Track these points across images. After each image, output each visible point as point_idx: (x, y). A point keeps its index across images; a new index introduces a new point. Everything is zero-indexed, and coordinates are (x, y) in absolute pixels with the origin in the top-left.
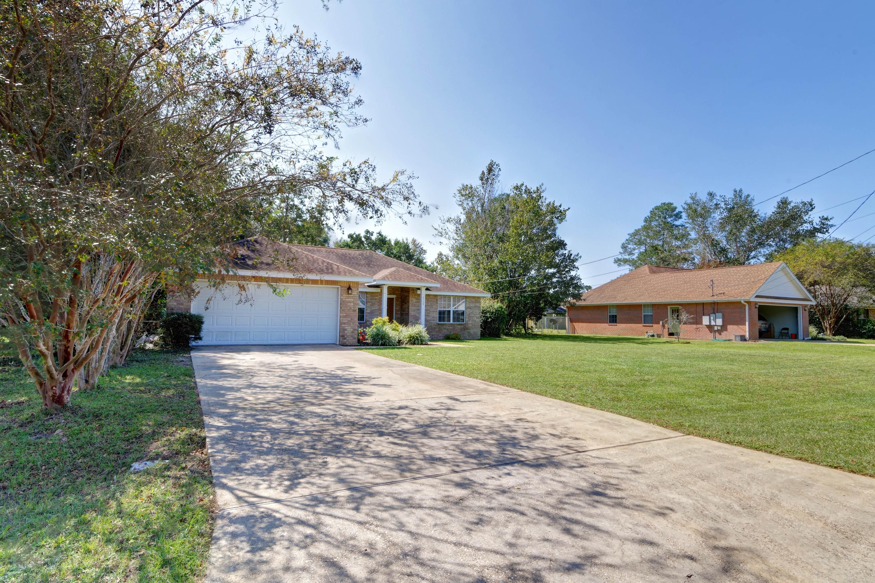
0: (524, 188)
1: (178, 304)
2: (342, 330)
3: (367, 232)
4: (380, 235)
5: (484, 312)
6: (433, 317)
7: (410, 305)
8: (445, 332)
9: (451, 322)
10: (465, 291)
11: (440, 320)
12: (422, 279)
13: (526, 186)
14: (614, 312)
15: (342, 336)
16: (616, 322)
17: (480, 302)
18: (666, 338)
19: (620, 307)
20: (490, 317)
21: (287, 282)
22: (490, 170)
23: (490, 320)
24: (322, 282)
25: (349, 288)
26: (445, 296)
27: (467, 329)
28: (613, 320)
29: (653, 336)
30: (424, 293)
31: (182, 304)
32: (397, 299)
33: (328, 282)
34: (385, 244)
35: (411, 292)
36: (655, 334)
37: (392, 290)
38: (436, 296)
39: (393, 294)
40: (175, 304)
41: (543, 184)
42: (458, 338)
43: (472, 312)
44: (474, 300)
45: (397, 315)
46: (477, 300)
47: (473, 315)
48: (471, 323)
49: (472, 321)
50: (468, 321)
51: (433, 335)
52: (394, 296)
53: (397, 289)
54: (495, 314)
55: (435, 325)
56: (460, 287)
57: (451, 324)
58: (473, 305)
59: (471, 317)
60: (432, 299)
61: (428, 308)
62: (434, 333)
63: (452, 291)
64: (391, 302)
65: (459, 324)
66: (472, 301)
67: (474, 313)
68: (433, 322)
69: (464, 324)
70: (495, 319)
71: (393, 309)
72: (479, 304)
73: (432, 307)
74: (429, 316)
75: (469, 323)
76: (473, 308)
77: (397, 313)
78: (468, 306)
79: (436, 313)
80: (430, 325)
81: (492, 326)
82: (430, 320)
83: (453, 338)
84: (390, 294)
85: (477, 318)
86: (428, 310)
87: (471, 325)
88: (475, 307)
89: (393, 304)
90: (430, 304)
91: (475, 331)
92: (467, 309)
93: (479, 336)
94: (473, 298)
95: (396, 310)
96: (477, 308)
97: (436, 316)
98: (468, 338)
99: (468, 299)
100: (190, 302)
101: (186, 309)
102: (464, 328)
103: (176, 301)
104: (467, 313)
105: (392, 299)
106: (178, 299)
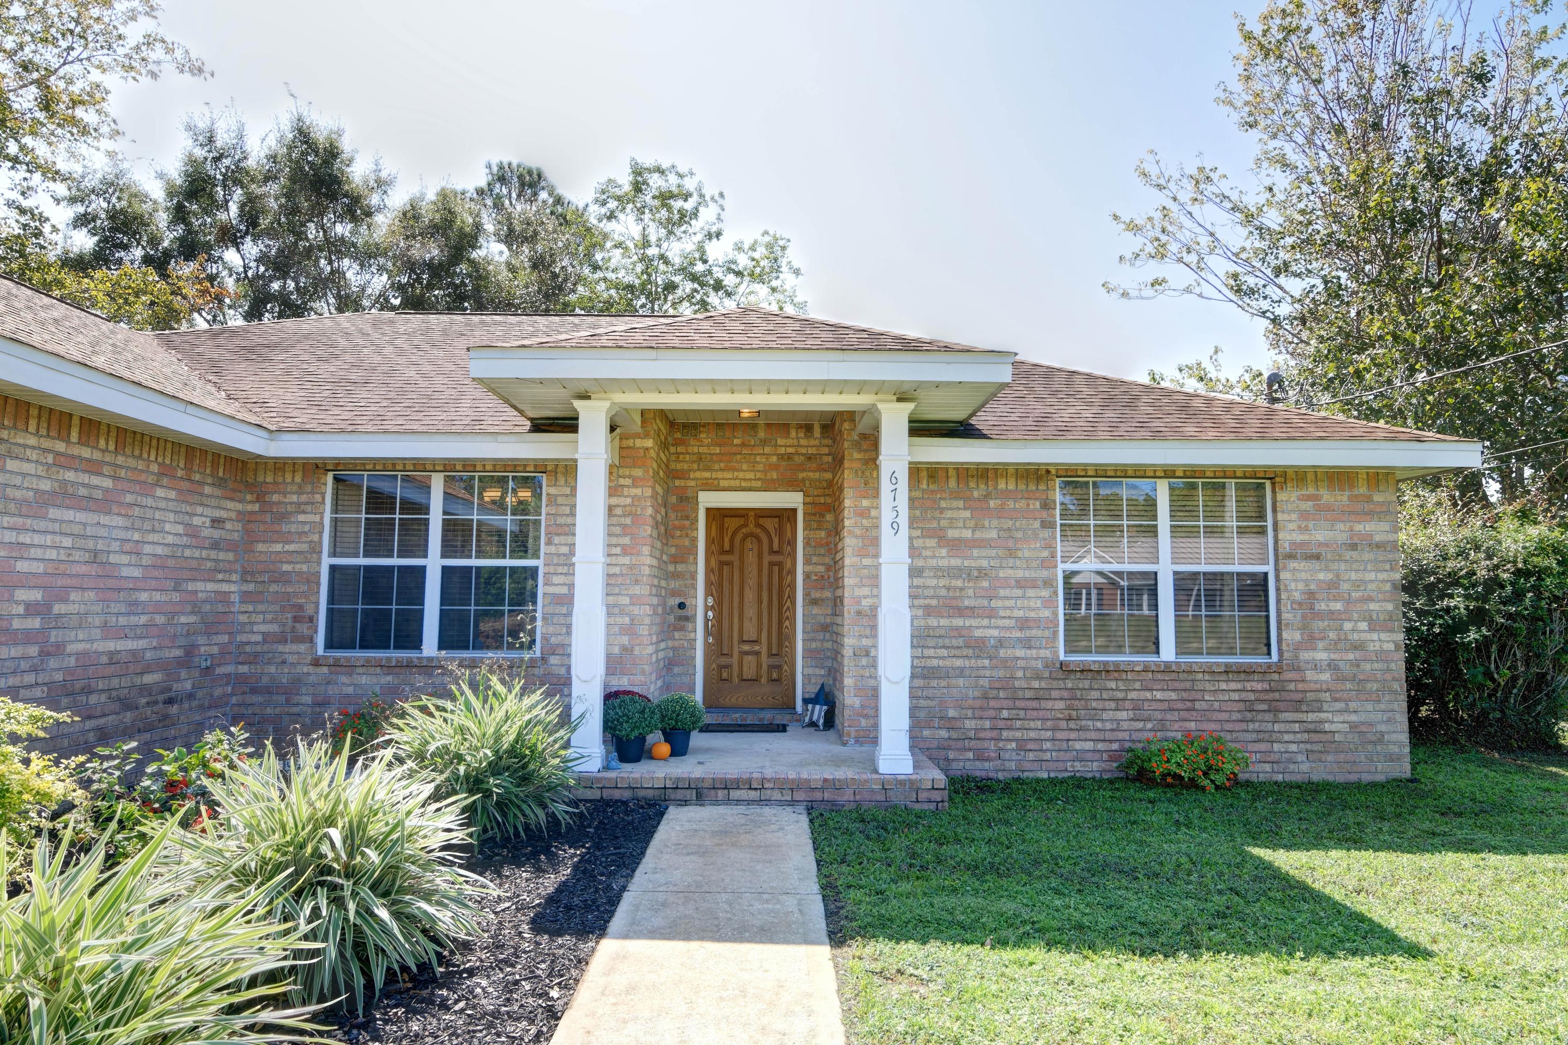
6: (1023, 624)
8: (1120, 724)
9: (1168, 651)
10: (1263, 435)
11: (1077, 640)
12: (873, 340)
20: (1478, 617)
23: (1473, 634)
26: (1108, 478)
27: (1297, 705)
32: (812, 514)
35: (850, 458)
38: (1041, 473)
39: (791, 485)
42: (1220, 779)
43: (1333, 585)
44: (1342, 498)
45: (815, 610)
46: (1369, 499)
47: (1338, 606)
48: (1321, 656)
49: (1334, 646)
50: (1298, 647)
51: (1022, 746)
52: (792, 499)
53: (809, 458)
54: (1518, 596)
55: (1039, 678)
56: (1227, 418)
57: (1167, 668)
58: (1338, 533)
59: (1319, 615)
60: (987, 497)
61: (980, 559)
62: (1035, 730)
63: (1157, 436)
64: (780, 531)
65: (1228, 670)
66: (1328, 508)
67: (1345, 586)
68: (1020, 653)
69: (1266, 671)
70: (1511, 633)
71: (793, 572)
72: (1385, 526)
73: (1011, 553)
74: (992, 614)
75: (1305, 655)
76: (1341, 559)
77: (816, 594)
78: (1299, 537)
79: (1045, 593)
80: (1001, 673)
81: (1488, 675)
82: (1001, 642)
83: (1177, 776)
84: (769, 486)
85: (1371, 630)
86: (982, 573)
87: (1326, 676)
88: (1353, 547)
89: (793, 542)
90: (968, 534)
91: (1353, 726)
92: (1291, 556)
93: (1399, 758)
94: (1331, 487)
95: (807, 576)
96: (1367, 556)
97: (1047, 613)
98: (1305, 767)
99: (1289, 495)
102: (1280, 697)
104: (1288, 587)
105: (787, 515)
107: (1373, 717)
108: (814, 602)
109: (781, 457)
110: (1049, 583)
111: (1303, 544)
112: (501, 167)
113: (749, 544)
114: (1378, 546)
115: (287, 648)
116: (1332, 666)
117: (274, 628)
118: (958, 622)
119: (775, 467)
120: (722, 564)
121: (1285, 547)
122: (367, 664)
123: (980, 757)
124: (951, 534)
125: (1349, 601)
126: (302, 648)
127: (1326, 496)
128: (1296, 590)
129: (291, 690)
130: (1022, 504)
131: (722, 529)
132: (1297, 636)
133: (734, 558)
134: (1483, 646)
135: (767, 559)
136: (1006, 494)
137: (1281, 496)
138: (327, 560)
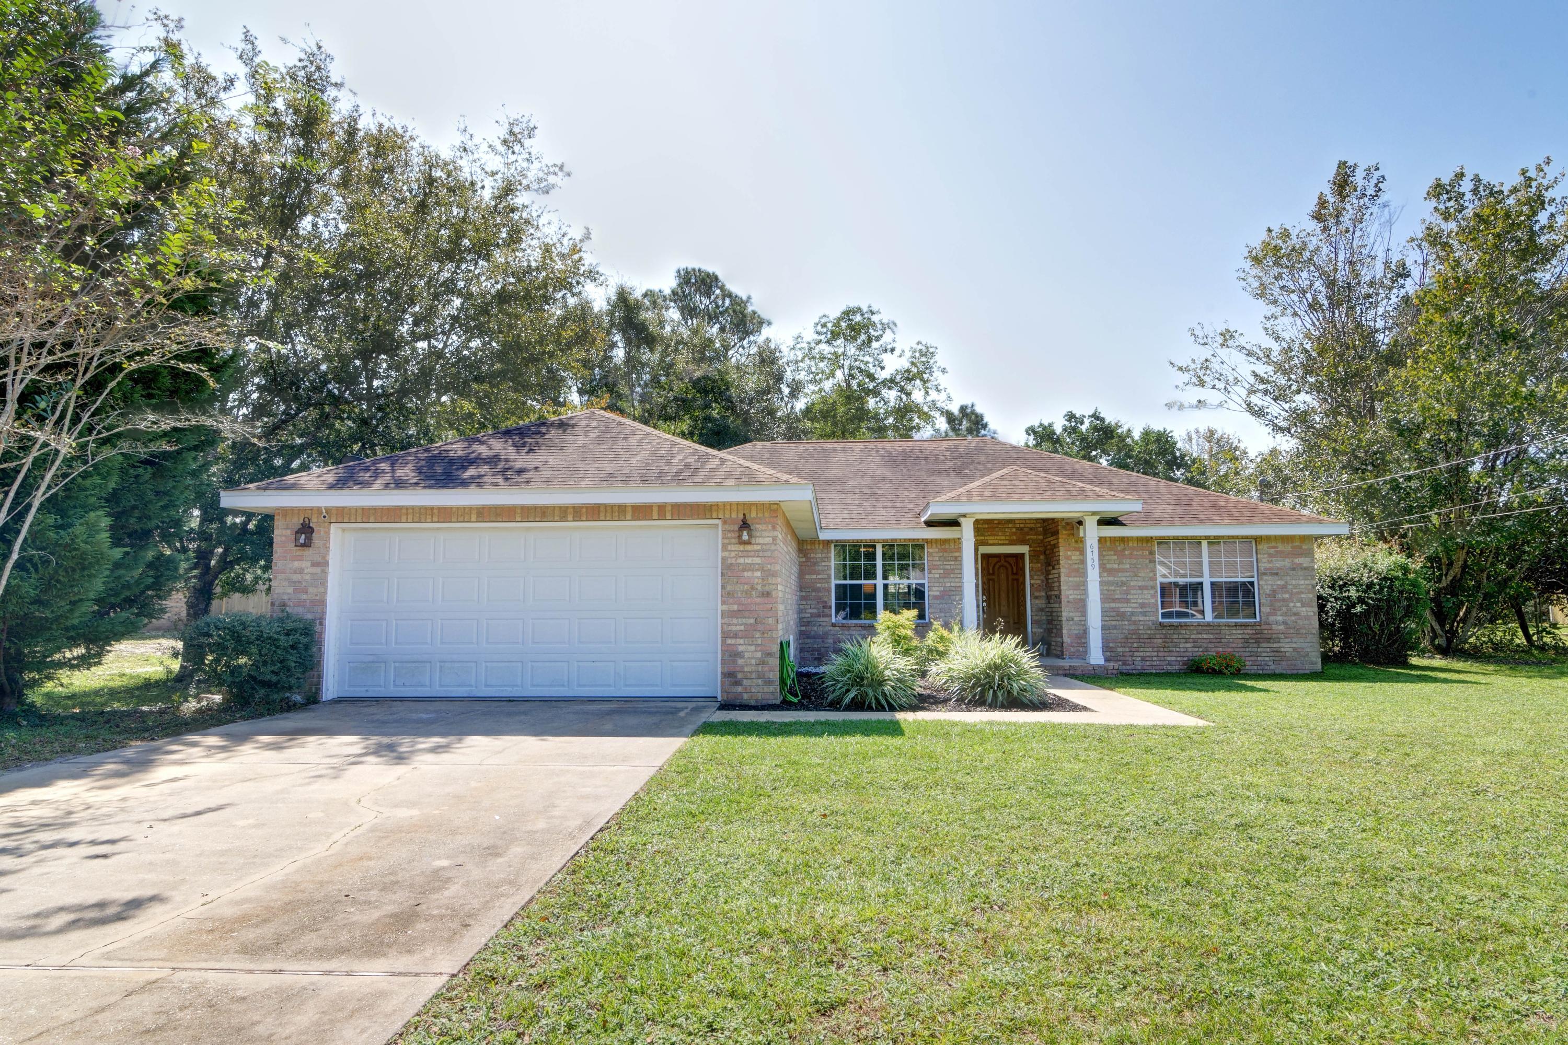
0: (1466, 186)
1: (296, 590)
2: (731, 655)
3: (1071, 417)
4: (1098, 418)
5: (1338, 584)
6: (1143, 605)
7: (1063, 571)
8: (1187, 649)
9: (1209, 617)
10: (1250, 521)
11: (1166, 612)
12: (1082, 492)
13: (1477, 180)
15: (730, 676)
17: (1310, 554)
20: (1361, 600)
22: (1343, 184)
23: (1358, 609)
24: (661, 511)
25: (745, 525)
26: (1180, 541)
27: (1268, 640)
30: (1092, 533)
31: (305, 591)
32: (1034, 556)
33: (681, 511)
34: (1112, 438)
35: (1063, 534)
38: (1149, 540)
39: (1022, 542)
40: (290, 590)
41: (1548, 161)
42: (1232, 670)
43: (1284, 587)
44: (1288, 547)
45: (1037, 601)
46: (1301, 548)
47: (1287, 596)
48: (1280, 618)
49: (1285, 614)
50: (1268, 614)
51: (1143, 659)
52: (1024, 549)
53: (1031, 529)
54: (1381, 588)
55: (1150, 629)
56: (1234, 512)
57: (1208, 624)
58: (1287, 563)
59: (1278, 600)
60: (1124, 549)
61: (1122, 577)
62: (1148, 652)
63: (1201, 522)
64: (1017, 564)
65: (1236, 625)
66: (1281, 552)
67: (1290, 587)
68: (1141, 618)
69: (1255, 624)
70: (1379, 608)
71: (1024, 583)
72: (1308, 559)
73: (1136, 574)
74: (1128, 601)
75: (1272, 618)
76: (1288, 574)
77: (1037, 594)
78: (1268, 565)
79: (1152, 592)
80: (1132, 627)
81: (1371, 628)
82: (1133, 614)
83: (1214, 670)
84: (1012, 543)
85: (1303, 606)
86: (1123, 584)
87: (1282, 627)
88: (1294, 569)
89: (1023, 569)
90: (1116, 566)
91: (1295, 649)
92: (1265, 574)
93: (1316, 663)
94: (1283, 542)
95: (1032, 586)
96: (1300, 573)
97: (1153, 601)
98: (1273, 667)
99: (1263, 547)
100: (324, 583)
101: (313, 603)
102: (1260, 637)
103: (292, 582)
104: (1263, 588)
105: (1021, 557)
106: (296, 577)
107: (1303, 645)
108: (1036, 598)
109: (1017, 529)
110: (1153, 587)
111: (1270, 569)
112: (687, 272)
113: (1002, 570)
114: (1305, 569)
115: (822, 619)
116: (1284, 622)
117: (815, 611)
118: (1113, 605)
119: (1014, 534)
120: (989, 580)
121: (1262, 570)
122: (856, 626)
123: (1124, 664)
124: (1108, 566)
125: (1292, 594)
126: (827, 619)
127: (1281, 547)
128: (1267, 589)
129: (823, 637)
130: (1140, 553)
131: (988, 564)
132: (1268, 610)
133: (995, 577)
134: (1366, 614)
135: (1011, 577)
136: (1133, 549)
137: (1260, 547)
138: (834, 582)
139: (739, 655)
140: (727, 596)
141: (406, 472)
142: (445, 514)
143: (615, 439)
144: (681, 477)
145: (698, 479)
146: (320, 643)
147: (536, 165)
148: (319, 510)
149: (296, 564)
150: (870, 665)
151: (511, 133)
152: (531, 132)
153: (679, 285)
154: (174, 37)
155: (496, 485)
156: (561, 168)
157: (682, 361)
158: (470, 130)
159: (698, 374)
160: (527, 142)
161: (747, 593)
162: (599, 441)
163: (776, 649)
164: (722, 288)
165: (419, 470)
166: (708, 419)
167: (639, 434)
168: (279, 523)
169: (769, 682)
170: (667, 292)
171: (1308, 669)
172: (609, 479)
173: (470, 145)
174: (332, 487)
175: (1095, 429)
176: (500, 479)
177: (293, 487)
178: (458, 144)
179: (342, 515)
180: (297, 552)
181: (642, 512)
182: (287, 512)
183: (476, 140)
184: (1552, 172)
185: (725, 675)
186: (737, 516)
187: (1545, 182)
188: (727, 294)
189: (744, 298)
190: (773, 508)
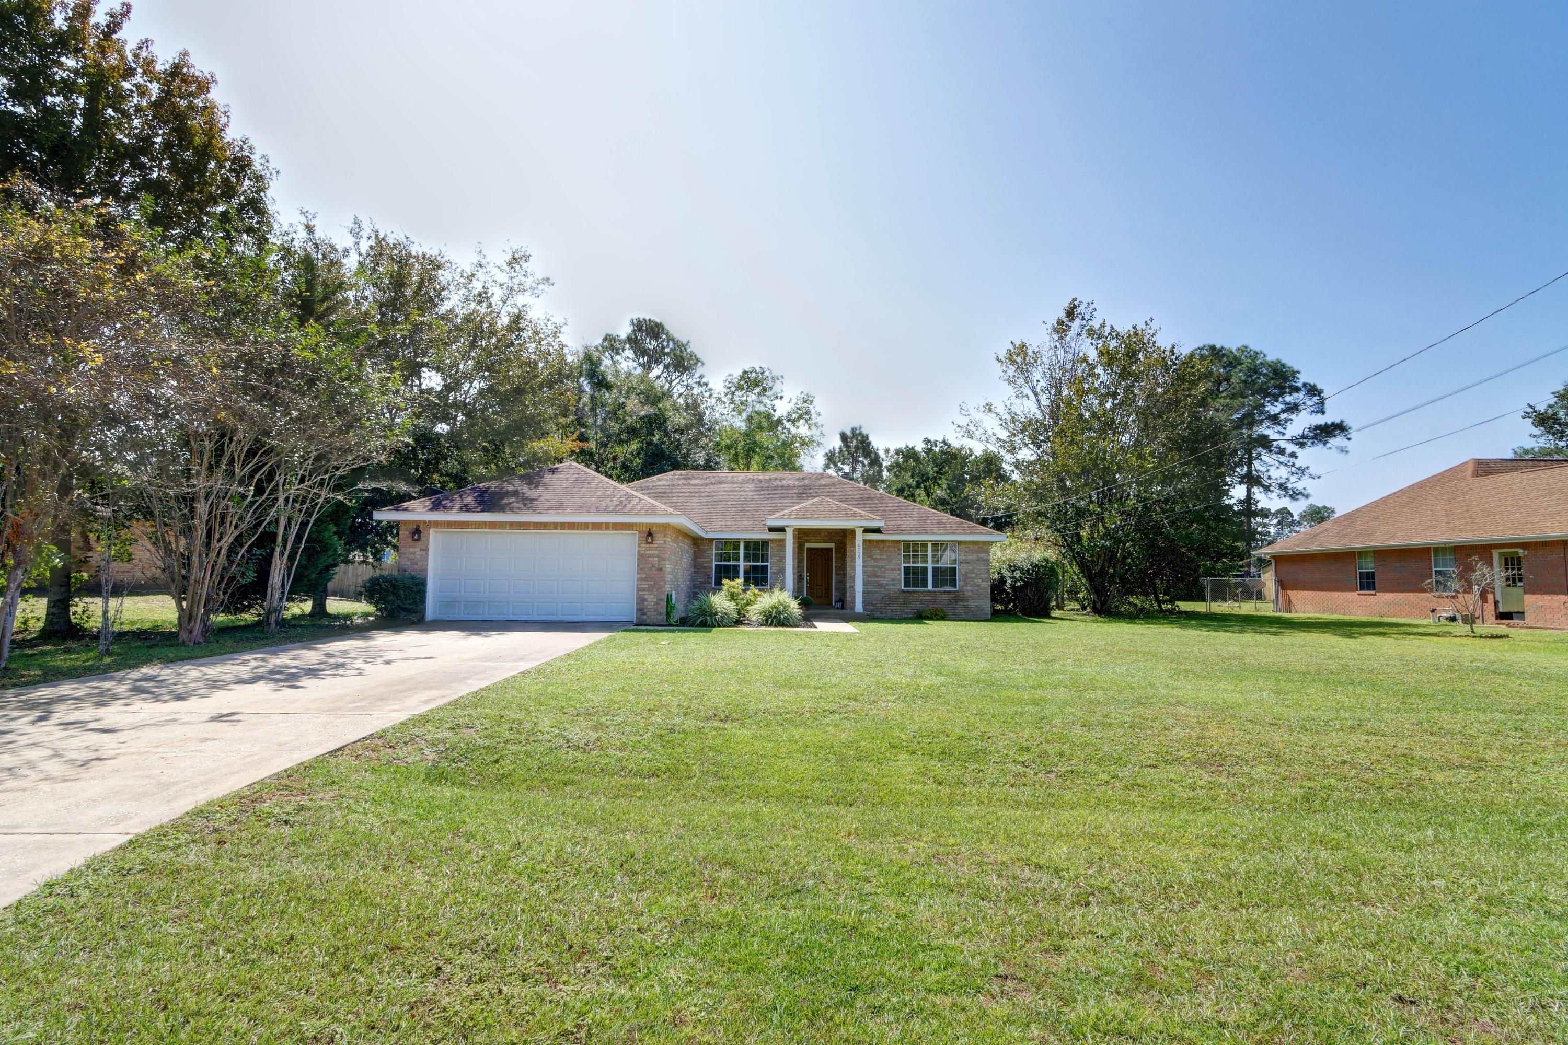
1: (412, 563)
2: (641, 600)
3: (927, 441)
4: (946, 444)
5: (1011, 569)
6: (893, 580)
9: (930, 587)
10: (957, 532)
11: (907, 584)
12: (854, 514)
14: (1369, 566)
15: (641, 610)
16: (1374, 589)
17: (988, 552)
18: (1491, 626)
19: (1382, 554)
20: (1021, 579)
21: (556, 528)
23: (1019, 584)
24: (607, 526)
25: (650, 534)
26: (914, 543)
27: (962, 601)
28: (1368, 583)
29: (1453, 619)
30: (860, 537)
31: (416, 564)
32: (837, 551)
33: (617, 526)
35: (849, 537)
36: (1458, 616)
37: (802, 535)
38: (897, 542)
39: (831, 541)
40: (408, 564)
42: (938, 617)
43: (972, 570)
44: (976, 548)
46: (983, 548)
47: (974, 575)
48: (970, 588)
49: (972, 586)
50: (963, 586)
51: (892, 611)
52: (832, 545)
54: (1033, 572)
55: (896, 593)
56: (948, 526)
57: (930, 592)
58: (974, 557)
59: (969, 578)
61: (882, 563)
62: (895, 607)
63: (926, 532)
64: (828, 555)
65: (945, 592)
66: (972, 550)
67: (976, 570)
68: (892, 588)
69: (956, 592)
70: (1031, 583)
71: (832, 565)
72: (986, 555)
73: (890, 562)
74: (885, 577)
75: (965, 588)
76: (975, 563)
77: (838, 572)
78: (965, 558)
79: (899, 572)
80: (884, 592)
81: (1027, 595)
82: (887, 585)
83: (928, 617)
84: (824, 542)
85: (983, 583)
86: (882, 567)
87: (970, 593)
88: (978, 562)
89: (831, 558)
90: (878, 557)
91: (977, 604)
92: (963, 563)
93: (988, 612)
94: (973, 545)
95: (835, 567)
96: (983, 564)
97: (899, 577)
98: (964, 616)
99: (962, 547)
100: (427, 560)
101: (421, 570)
102: (958, 598)
103: (409, 560)
104: (961, 570)
105: (830, 550)
106: (411, 556)
107: (981, 603)
110: (900, 569)
111: (966, 560)
112: (639, 321)
113: (819, 558)
114: (985, 562)
115: (707, 585)
116: (972, 591)
117: (703, 580)
118: (876, 579)
119: (827, 536)
120: (811, 563)
121: (961, 560)
123: (881, 613)
124: (874, 557)
125: (976, 574)
126: (709, 584)
127: (972, 547)
128: (963, 571)
130: (893, 549)
131: (810, 553)
132: (963, 583)
133: (815, 562)
134: (1024, 587)
135: (824, 562)
136: (886, 547)
138: (714, 563)
139: (645, 600)
140: (640, 570)
141: (469, 500)
142: (493, 525)
143: (583, 482)
144: (621, 507)
145: (626, 510)
146: (425, 592)
147: (531, 279)
148: (425, 522)
149: (412, 550)
150: (710, 606)
151: (514, 258)
152: (527, 258)
153: (634, 331)
154: (311, 223)
155: (519, 509)
156: (548, 279)
157: (632, 404)
158: (484, 252)
159: (643, 413)
160: (524, 265)
161: (650, 569)
162: (574, 484)
163: (665, 597)
164: (667, 334)
165: (476, 499)
166: (650, 443)
167: (597, 481)
168: (402, 527)
169: (660, 614)
170: (623, 336)
171: (984, 616)
172: (580, 510)
173: (484, 262)
174: (431, 510)
175: (942, 452)
176: (520, 505)
177: (405, 510)
178: (475, 262)
179: (436, 524)
180: (413, 543)
181: (597, 526)
182: (406, 522)
183: (488, 259)
184: (1154, 325)
185: (638, 610)
186: (646, 529)
187: (1152, 332)
188: (670, 339)
189: (685, 342)
190: (665, 527)
